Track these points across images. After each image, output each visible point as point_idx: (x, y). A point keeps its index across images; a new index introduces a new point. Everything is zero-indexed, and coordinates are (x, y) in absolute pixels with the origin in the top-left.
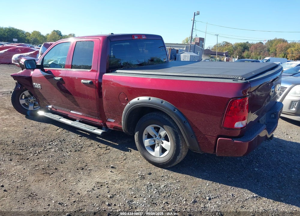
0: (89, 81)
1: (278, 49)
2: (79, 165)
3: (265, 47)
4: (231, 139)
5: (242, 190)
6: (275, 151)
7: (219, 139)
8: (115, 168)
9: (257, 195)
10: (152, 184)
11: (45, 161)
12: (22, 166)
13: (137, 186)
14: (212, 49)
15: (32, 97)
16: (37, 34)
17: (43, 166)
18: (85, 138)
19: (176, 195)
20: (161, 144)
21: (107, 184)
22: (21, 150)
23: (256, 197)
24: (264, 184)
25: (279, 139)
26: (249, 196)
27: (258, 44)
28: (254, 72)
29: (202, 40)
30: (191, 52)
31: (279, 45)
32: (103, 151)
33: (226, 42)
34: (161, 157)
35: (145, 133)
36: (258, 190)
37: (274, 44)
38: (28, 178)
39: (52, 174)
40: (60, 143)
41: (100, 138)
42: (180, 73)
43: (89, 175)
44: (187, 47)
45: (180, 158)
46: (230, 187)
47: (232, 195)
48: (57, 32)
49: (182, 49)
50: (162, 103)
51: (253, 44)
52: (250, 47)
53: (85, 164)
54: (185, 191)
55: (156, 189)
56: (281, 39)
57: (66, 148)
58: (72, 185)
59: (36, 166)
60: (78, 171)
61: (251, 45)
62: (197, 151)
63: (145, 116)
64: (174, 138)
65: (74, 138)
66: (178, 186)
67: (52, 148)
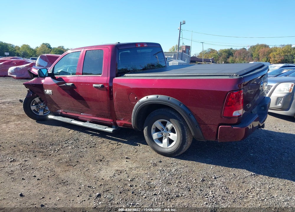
0: (101, 85)
1: (260, 53)
2: (97, 158)
3: (249, 52)
4: (230, 126)
5: (241, 171)
6: (266, 140)
7: (220, 127)
8: (130, 159)
9: (255, 173)
10: (164, 169)
11: (66, 156)
12: (47, 161)
13: (151, 171)
14: (198, 56)
15: (42, 104)
16: (27, 47)
17: (65, 160)
18: (96, 137)
19: (186, 176)
20: (169, 136)
21: (125, 171)
22: (42, 148)
23: (254, 174)
24: (260, 165)
25: (269, 131)
26: (248, 174)
27: (241, 50)
28: (245, 70)
29: (188, 48)
30: (179, 59)
31: (261, 50)
32: (115, 146)
33: (211, 49)
34: (168, 147)
35: (153, 127)
36: (254, 170)
37: (256, 50)
38: (56, 170)
39: (75, 165)
40: (75, 142)
41: (109, 136)
42: (183, 74)
43: (108, 164)
44: (174, 55)
45: (186, 147)
46: (231, 169)
47: (234, 174)
48: (46, 45)
49: (170, 56)
50: (169, 99)
51: (237, 50)
52: (234, 53)
53: (102, 157)
54: (193, 173)
55: (168, 173)
56: (262, 44)
57: (82, 145)
58: (95, 173)
59: (59, 160)
60: (97, 162)
61: (236, 51)
62: (201, 139)
63: (153, 112)
64: (180, 129)
65: (86, 138)
66: (187, 169)
67: (68, 146)
